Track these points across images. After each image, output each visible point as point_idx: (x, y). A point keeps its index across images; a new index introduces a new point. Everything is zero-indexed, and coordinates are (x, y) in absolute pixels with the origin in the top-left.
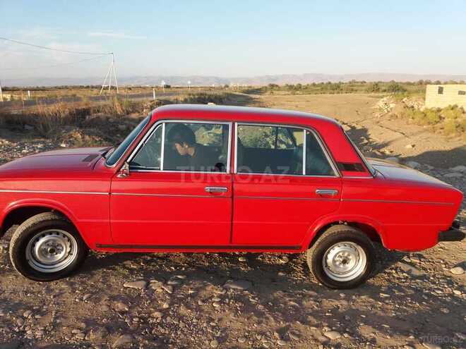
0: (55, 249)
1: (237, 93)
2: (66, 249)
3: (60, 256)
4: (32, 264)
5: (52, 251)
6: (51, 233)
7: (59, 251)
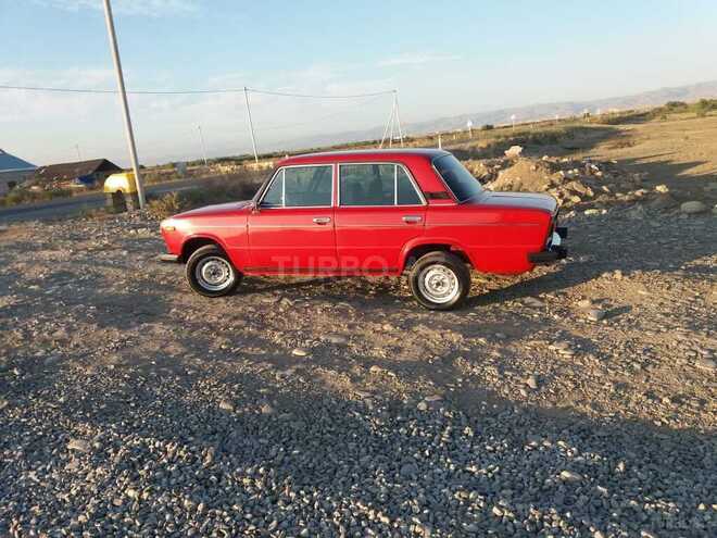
0: (216, 273)
1: (594, 125)
2: (225, 274)
3: (220, 279)
4: (201, 282)
5: (214, 274)
6: (213, 260)
7: (220, 275)
